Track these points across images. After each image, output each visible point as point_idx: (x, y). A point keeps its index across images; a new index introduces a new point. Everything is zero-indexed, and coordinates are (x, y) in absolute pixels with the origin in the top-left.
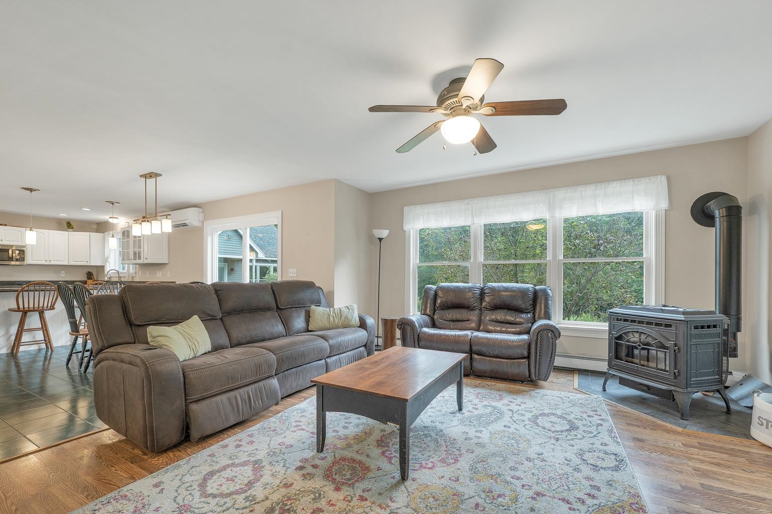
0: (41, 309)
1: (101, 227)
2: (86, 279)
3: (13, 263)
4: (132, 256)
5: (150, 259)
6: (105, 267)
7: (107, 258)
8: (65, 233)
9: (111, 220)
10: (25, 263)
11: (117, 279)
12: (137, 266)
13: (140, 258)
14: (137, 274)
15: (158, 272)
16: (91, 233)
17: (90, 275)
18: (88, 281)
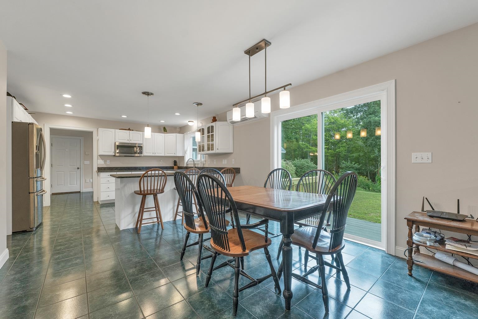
0: (155, 192)
1: (182, 130)
2: (173, 165)
3: (137, 155)
4: (206, 148)
5: (220, 149)
6: (185, 157)
7: (186, 151)
8: (163, 134)
9: (190, 124)
10: (142, 155)
11: (193, 166)
12: (207, 155)
13: (212, 150)
14: (207, 162)
15: (224, 160)
16: (177, 134)
17: (175, 163)
18: (175, 167)
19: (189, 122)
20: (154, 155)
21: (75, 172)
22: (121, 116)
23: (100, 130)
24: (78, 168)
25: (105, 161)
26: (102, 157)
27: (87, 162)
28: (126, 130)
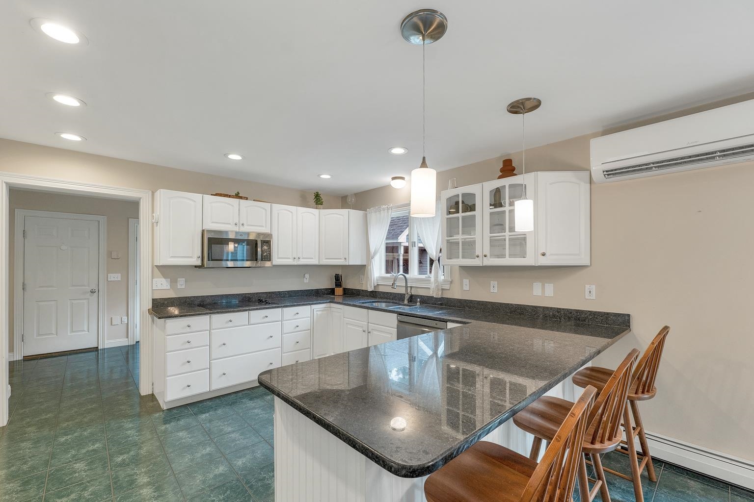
4: (483, 249)
5: (552, 255)
7: (375, 252)
8: (315, 211)
9: (395, 184)
10: (271, 263)
13: (519, 255)
15: (537, 286)
16: (349, 210)
17: (338, 280)
18: (339, 291)
19: (394, 178)
20: (295, 263)
21: (85, 301)
22: (226, 155)
23: (162, 194)
24: (92, 292)
25: (173, 282)
26: (166, 270)
27: (115, 277)
28: (230, 196)
